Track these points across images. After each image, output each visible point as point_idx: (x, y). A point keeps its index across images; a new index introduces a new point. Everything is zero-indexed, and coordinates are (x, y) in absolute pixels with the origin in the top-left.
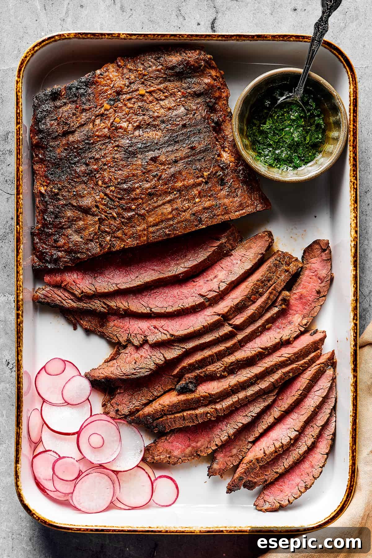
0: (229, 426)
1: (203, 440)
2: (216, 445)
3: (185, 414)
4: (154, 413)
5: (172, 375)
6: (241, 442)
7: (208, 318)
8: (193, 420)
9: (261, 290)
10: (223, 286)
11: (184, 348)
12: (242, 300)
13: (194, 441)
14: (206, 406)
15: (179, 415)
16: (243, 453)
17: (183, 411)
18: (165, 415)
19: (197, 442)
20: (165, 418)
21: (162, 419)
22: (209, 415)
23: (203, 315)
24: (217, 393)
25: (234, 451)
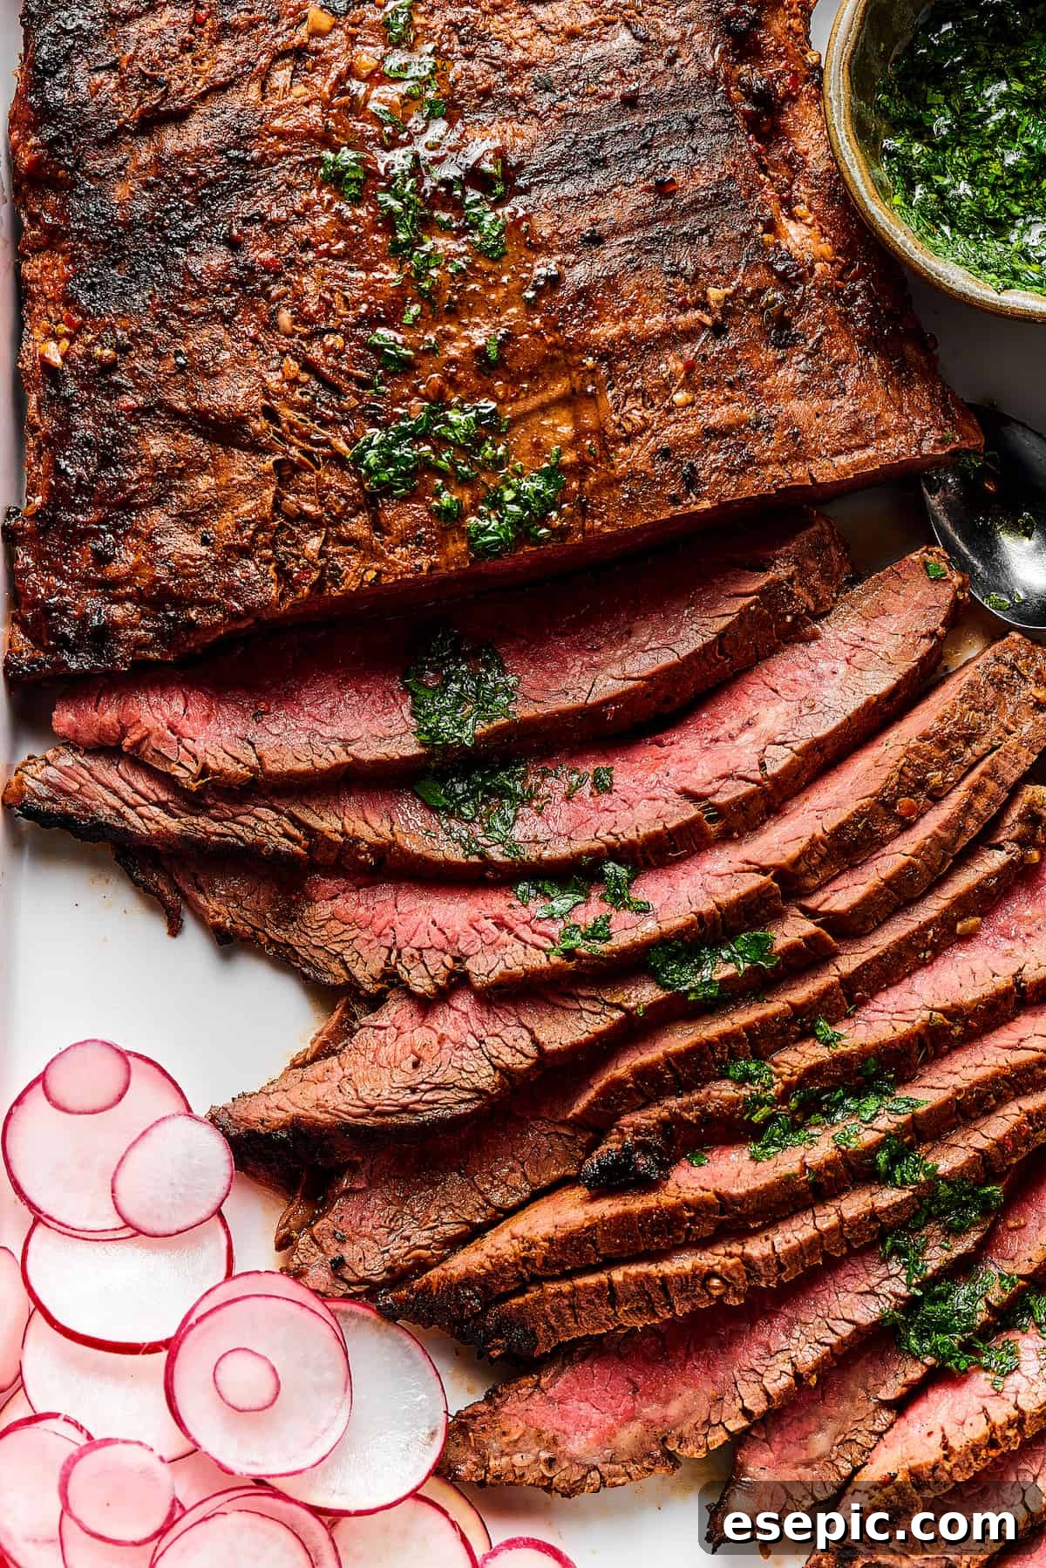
0: (797, 1334)
1: (689, 1393)
2: (746, 1412)
3: (618, 1276)
4: (489, 1274)
5: (564, 1123)
6: (846, 1406)
7: (718, 885)
8: (650, 1301)
9: (935, 777)
10: (779, 759)
11: (618, 1007)
12: (859, 814)
13: (652, 1396)
14: (704, 1244)
15: (591, 1280)
16: (855, 1450)
17: (610, 1263)
18: (537, 1280)
19: (666, 1403)
20: (534, 1293)
21: (521, 1300)
22: (716, 1282)
23: (698, 873)
24: (749, 1194)
25: (821, 1442)
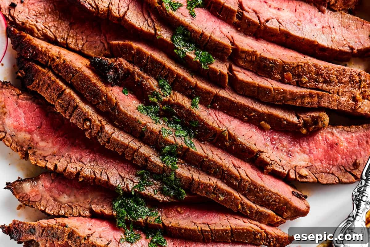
0: (92, 164)
1: (50, 145)
2: (56, 166)
3: (68, 91)
4: (41, 52)
5: (108, 44)
6: (82, 198)
7: (218, 33)
8: (67, 108)
9: (305, 79)
10: (273, 25)
11: (155, 30)
12: (274, 61)
13: (41, 134)
14: (99, 112)
15: (61, 84)
16: (70, 211)
17: (71, 86)
18: (50, 68)
19: (42, 140)
20: (45, 71)
21: (40, 68)
22: (88, 124)
23: (218, 25)
24: (124, 113)
25: (65, 199)
